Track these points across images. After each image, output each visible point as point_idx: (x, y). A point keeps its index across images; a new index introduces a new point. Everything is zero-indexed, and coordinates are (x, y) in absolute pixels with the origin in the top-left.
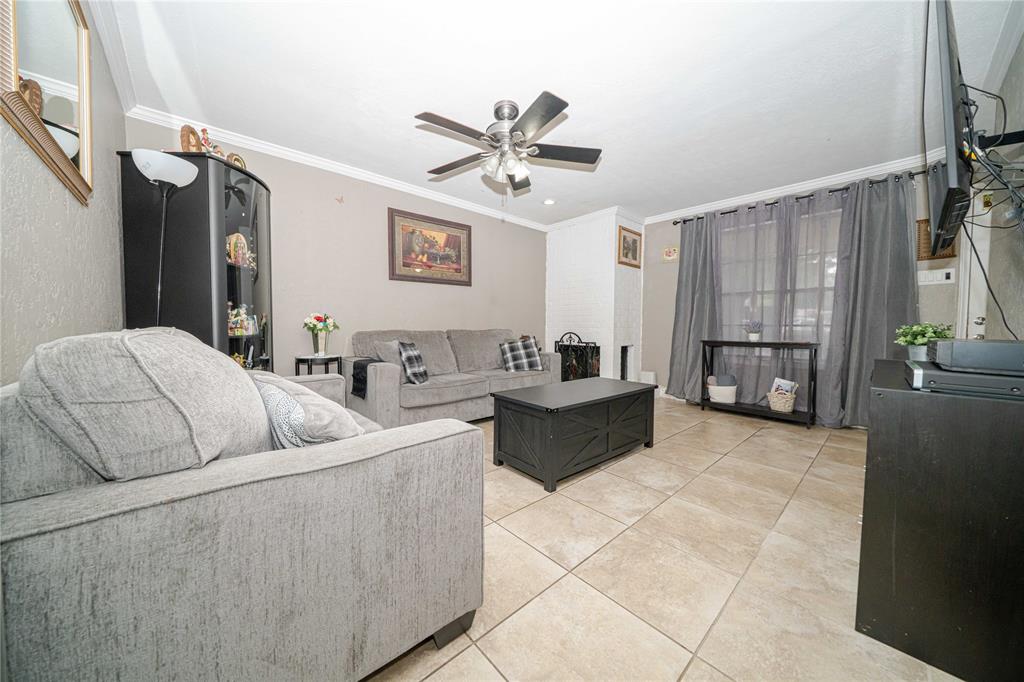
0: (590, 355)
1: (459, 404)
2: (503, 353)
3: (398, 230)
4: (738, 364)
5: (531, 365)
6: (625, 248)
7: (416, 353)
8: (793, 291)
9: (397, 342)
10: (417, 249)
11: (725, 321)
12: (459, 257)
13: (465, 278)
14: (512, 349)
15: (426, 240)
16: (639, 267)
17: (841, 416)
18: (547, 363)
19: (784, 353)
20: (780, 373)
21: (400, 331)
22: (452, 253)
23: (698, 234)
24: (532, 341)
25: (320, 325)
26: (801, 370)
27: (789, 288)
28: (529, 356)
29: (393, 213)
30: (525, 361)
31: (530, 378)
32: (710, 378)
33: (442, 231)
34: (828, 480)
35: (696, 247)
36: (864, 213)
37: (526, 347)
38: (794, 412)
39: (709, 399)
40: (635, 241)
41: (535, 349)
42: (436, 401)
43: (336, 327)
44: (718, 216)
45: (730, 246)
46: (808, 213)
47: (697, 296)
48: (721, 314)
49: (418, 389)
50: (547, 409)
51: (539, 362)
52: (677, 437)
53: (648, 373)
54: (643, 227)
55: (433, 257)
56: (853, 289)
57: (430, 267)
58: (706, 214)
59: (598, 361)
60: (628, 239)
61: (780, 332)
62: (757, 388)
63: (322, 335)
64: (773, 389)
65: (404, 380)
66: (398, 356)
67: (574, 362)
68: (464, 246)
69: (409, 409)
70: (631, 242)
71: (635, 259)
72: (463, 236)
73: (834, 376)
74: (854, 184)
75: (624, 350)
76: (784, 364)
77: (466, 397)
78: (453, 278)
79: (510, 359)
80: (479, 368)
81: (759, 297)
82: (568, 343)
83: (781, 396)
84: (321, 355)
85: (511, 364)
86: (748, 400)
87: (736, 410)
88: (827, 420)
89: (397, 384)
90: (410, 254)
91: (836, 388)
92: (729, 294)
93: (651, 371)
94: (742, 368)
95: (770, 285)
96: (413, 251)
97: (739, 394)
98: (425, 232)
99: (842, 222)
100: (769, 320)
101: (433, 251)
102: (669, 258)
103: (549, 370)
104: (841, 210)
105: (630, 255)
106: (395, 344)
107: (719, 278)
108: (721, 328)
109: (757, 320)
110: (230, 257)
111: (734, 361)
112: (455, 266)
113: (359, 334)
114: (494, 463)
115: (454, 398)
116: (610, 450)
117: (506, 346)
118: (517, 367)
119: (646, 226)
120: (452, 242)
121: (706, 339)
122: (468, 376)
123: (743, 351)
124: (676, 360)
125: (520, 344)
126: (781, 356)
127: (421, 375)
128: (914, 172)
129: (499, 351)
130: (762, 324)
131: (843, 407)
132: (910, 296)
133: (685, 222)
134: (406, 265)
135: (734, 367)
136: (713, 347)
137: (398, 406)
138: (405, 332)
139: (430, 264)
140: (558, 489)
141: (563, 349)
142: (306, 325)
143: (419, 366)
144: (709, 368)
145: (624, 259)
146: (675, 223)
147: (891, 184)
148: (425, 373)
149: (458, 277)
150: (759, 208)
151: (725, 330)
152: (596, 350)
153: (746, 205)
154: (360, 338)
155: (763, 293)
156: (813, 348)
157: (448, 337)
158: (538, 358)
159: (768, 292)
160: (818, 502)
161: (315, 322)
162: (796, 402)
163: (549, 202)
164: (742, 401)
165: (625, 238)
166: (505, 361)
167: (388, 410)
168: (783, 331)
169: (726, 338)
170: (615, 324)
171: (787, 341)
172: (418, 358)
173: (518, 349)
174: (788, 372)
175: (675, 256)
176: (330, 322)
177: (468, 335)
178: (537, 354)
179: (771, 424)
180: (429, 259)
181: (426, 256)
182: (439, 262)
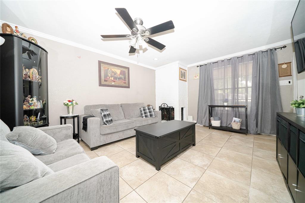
0: (171, 111)
1: (124, 132)
2: (141, 111)
3: (102, 68)
4: (220, 113)
5: (151, 115)
6: (181, 75)
7: (108, 113)
8: (238, 88)
9: (100, 109)
10: (110, 75)
11: (216, 98)
12: (125, 78)
13: (127, 85)
14: (144, 110)
15: (113, 72)
16: (186, 81)
17: (257, 130)
18: (156, 114)
19: (236, 109)
20: (234, 116)
21: (103, 105)
22: (123, 77)
23: (205, 70)
24: (151, 107)
25: (70, 104)
26: (242, 114)
27: (236, 87)
28: (150, 112)
29: (100, 63)
30: (149, 114)
31: (150, 120)
32: (211, 118)
33: (119, 69)
34: (261, 157)
35: (205, 74)
36: (261, 62)
37: (149, 109)
38: (241, 129)
39: (211, 125)
40: (184, 73)
41: (152, 110)
42: (115, 131)
43: (76, 104)
44: (212, 64)
45: (216, 73)
46: (241, 62)
47: (205, 90)
48: (214, 96)
49: (107, 127)
50: (156, 137)
51: (154, 114)
52: (203, 141)
53: (190, 116)
54: (187, 68)
55: (115, 78)
56: (258, 87)
57: (114, 82)
58: (208, 63)
59: (174, 113)
60: (182, 72)
61: (234, 102)
62: (227, 121)
63: (71, 107)
64: (233, 121)
65: (103, 123)
66: (100, 114)
67: (166, 113)
68: (127, 75)
69: (104, 135)
70: (183, 73)
71: (185, 78)
72: (126, 71)
73: (253, 117)
74: (256, 52)
75: (182, 109)
76: (236, 113)
77: (127, 129)
78: (123, 86)
79: (143, 113)
80: (132, 117)
81: (226, 90)
82: (164, 107)
83: (236, 124)
84: (71, 115)
85: (144, 115)
86: (224, 125)
87: (221, 128)
88: (252, 132)
89: (99, 126)
91: (254, 121)
92: (216, 90)
93: (191, 115)
94: (222, 114)
95: (230, 86)
96: (108, 76)
97: (221, 123)
98: (112, 69)
99: (253, 65)
100: (230, 98)
101: (115, 76)
102: (196, 78)
103: (157, 117)
104: (252, 61)
105: (183, 77)
106: (99, 110)
107: (213, 84)
108: (214, 101)
109: (226, 98)
110: (30, 78)
111: (219, 112)
112: (124, 81)
113: (86, 106)
114: (136, 157)
115: (122, 130)
116: (181, 149)
117: (142, 109)
118: (146, 116)
119: (188, 68)
120: (122, 73)
121: (209, 105)
122: (128, 120)
123: (222, 108)
124: (199, 112)
125: (147, 108)
126: (235, 110)
127: (109, 121)
128: (276, 48)
129: (139, 111)
130: (228, 100)
131: (257, 127)
132: (277, 89)
133: (201, 66)
134: (105, 81)
135: (219, 114)
136: (212, 107)
137: (99, 134)
138: (104, 105)
139: (114, 80)
140: (161, 169)
141: (162, 109)
142: (64, 103)
143: (109, 118)
144: (211, 115)
145: (181, 79)
146: (198, 66)
147: (269, 52)
148: (112, 120)
149: (124, 85)
150: (225, 61)
151: (216, 102)
152: (173, 109)
153: (221, 60)
154: (87, 108)
155: (227, 89)
156: (245, 107)
157: (121, 106)
158: (153, 113)
159: (230, 89)
160: (262, 169)
161: (68, 102)
162: (241, 126)
163: (156, 59)
164: (222, 125)
165: (181, 71)
166: (142, 114)
167: (95, 136)
168: (235, 102)
169: (216, 105)
170: (179, 100)
171: (237, 105)
172: (109, 115)
173: (146, 110)
174: (237, 116)
175: (198, 77)
176: (74, 102)
177: (128, 105)
178: (153, 111)
179: (233, 134)
180: (114, 79)
181: (113, 78)
182: (118, 80)
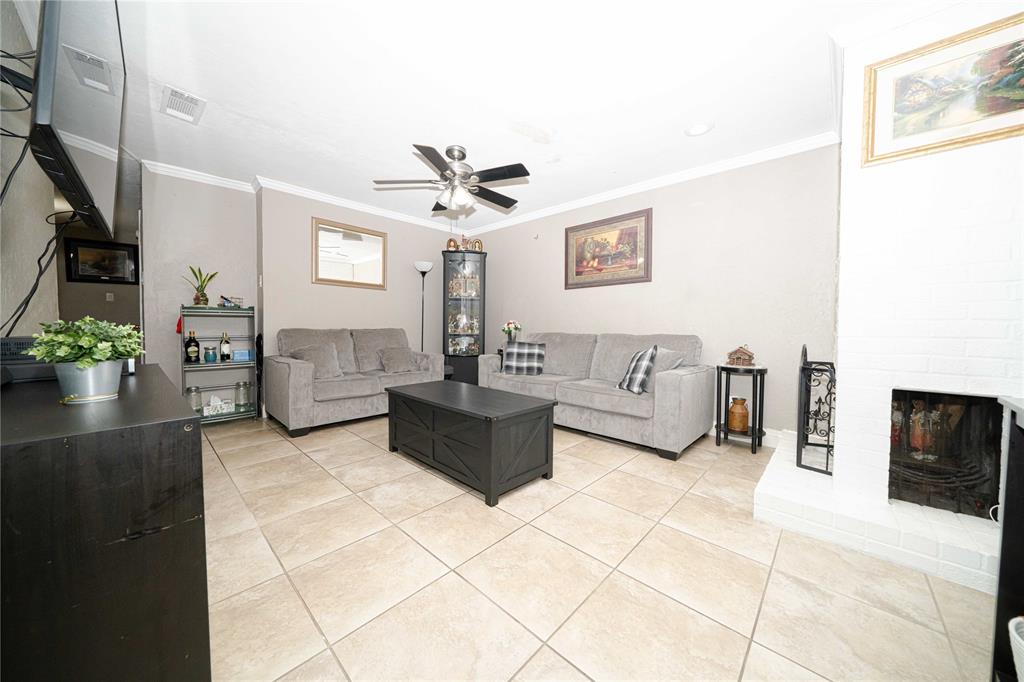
10: (589, 255)
12: (634, 252)
15: (597, 244)
22: (626, 249)
29: (569, 232)
33: (615, 228)
55: (604, 260)
57: (600, 270)
72: (640, 224)
78: (627, 276)
90: (582, 262)
96: (585, 259)
98: (597, 237)
101: (604, 253)
112: (630, 262)
120: (629, 236)
134: (578, 273)
139: (601, 267)
149: (633, 273)
180: (599, 263)
181: (597, 260)
182: (613, 264)
